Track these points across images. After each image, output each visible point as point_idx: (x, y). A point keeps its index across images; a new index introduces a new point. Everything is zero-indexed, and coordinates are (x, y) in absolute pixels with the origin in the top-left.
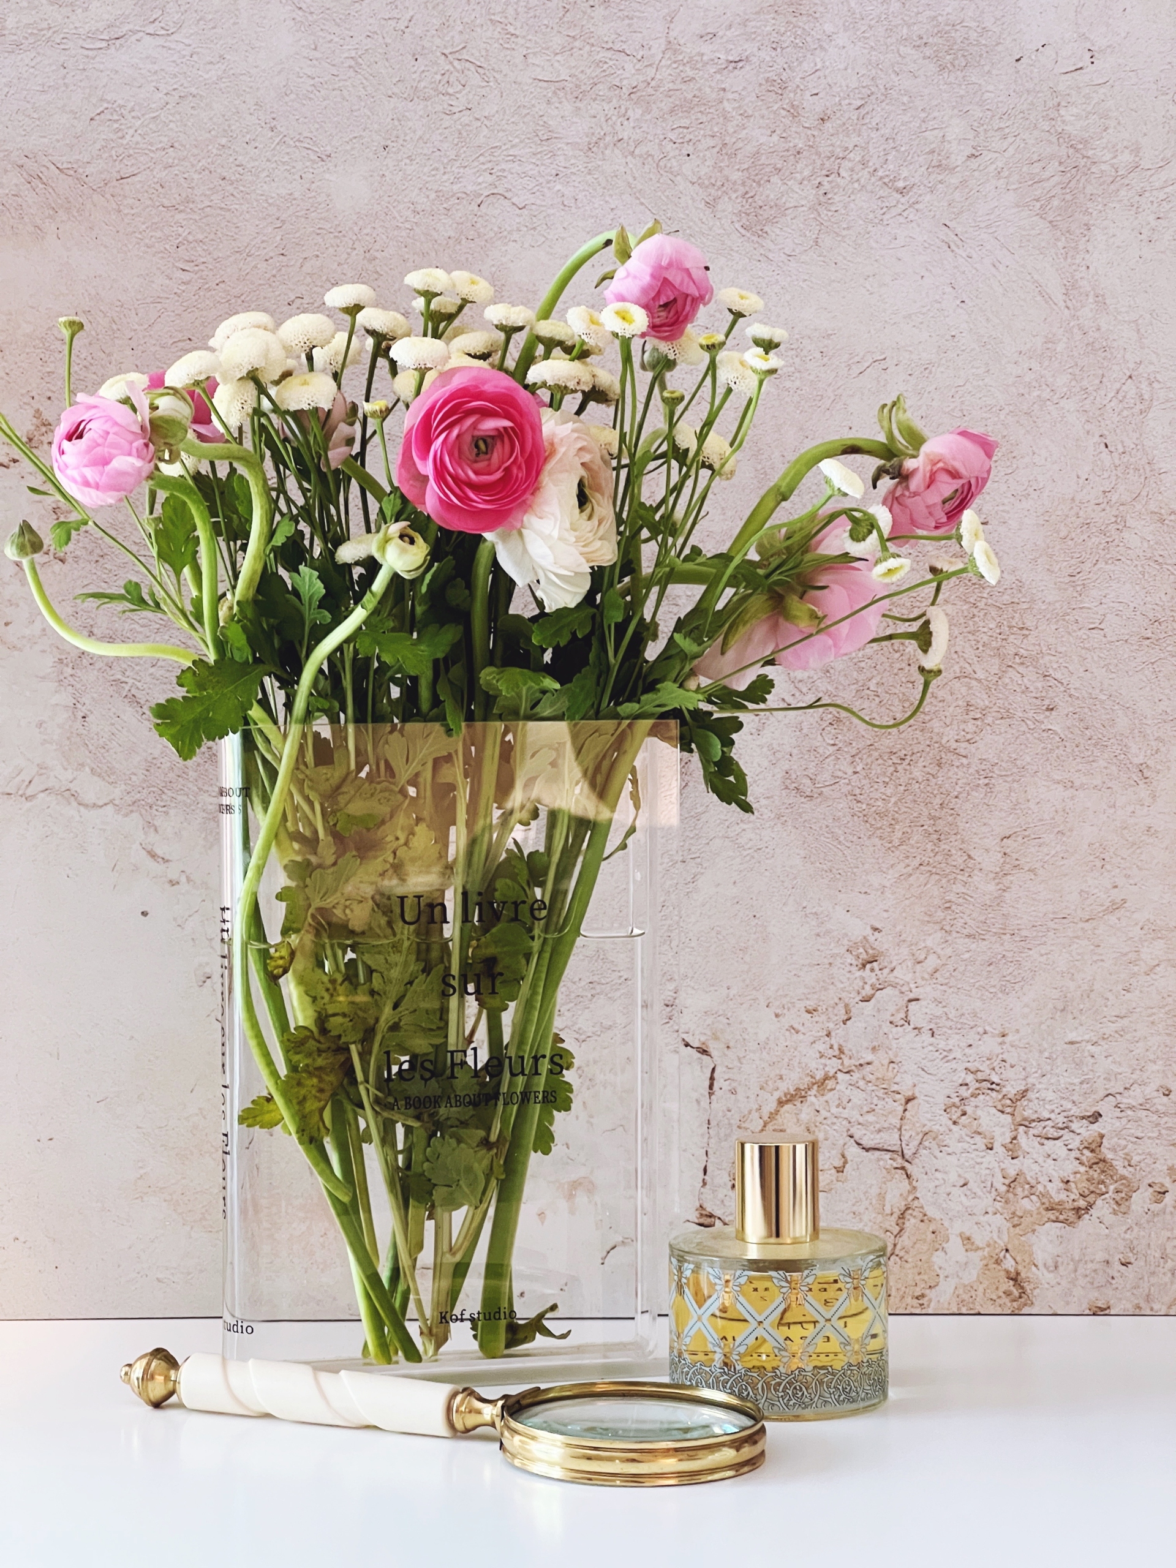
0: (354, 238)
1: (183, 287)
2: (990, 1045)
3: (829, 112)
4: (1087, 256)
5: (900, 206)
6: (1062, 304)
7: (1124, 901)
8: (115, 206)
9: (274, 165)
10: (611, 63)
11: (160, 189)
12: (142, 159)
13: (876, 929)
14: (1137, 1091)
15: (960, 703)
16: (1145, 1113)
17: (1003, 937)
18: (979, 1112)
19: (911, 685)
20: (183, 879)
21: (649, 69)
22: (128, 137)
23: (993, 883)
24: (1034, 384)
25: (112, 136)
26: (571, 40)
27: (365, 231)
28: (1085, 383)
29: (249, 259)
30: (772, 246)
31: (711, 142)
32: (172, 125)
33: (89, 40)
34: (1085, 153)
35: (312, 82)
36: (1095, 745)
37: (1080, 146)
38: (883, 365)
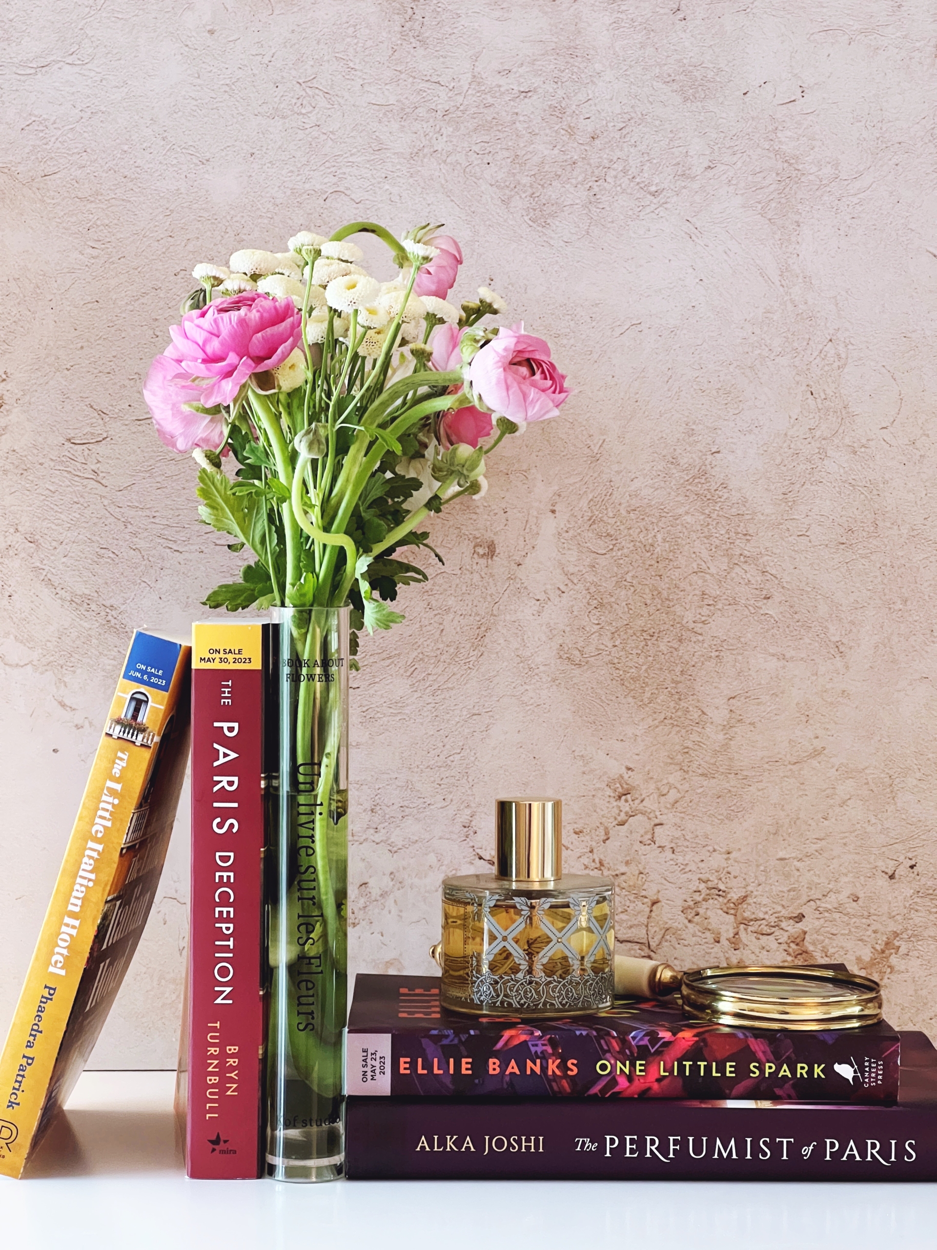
0: (227, 224)
1: (93, 261)
2: (717, 861)
3: (598, 132)
4: (797, 247)
5: (652, 205)
6: (778, 283)
7: (824, 748)
8: (40, 197)
9: (165, 167)
10: (429, 91)
11: (76, 185)
12: (61, 161)
13: (629, 769)
14: (832, 897)
15: (697, 592)
16: (838, 915)
17: (730, 776)
18: (709, 913)
19: (658, 578)
20: (87, 724)
21: (458, 97)
22: (51, 144)
23: (722, 733)
24: (756, 344)
25: (38, 142)
26: (398, 73)
27: (235, 219)
28: (796, 344)
29: (145, 239)
30: (553, 235)
31: (506, 154)
32: (86, 135)
33: (21, 68)
34: (796, 166)
35: (195, 103)
36: (802, 626)
37: (792, 161)
38: (640, 328)
